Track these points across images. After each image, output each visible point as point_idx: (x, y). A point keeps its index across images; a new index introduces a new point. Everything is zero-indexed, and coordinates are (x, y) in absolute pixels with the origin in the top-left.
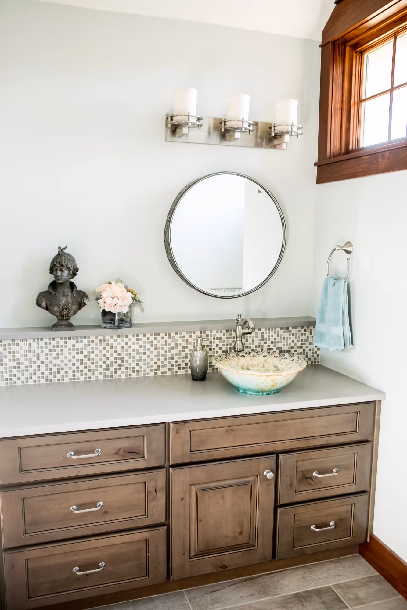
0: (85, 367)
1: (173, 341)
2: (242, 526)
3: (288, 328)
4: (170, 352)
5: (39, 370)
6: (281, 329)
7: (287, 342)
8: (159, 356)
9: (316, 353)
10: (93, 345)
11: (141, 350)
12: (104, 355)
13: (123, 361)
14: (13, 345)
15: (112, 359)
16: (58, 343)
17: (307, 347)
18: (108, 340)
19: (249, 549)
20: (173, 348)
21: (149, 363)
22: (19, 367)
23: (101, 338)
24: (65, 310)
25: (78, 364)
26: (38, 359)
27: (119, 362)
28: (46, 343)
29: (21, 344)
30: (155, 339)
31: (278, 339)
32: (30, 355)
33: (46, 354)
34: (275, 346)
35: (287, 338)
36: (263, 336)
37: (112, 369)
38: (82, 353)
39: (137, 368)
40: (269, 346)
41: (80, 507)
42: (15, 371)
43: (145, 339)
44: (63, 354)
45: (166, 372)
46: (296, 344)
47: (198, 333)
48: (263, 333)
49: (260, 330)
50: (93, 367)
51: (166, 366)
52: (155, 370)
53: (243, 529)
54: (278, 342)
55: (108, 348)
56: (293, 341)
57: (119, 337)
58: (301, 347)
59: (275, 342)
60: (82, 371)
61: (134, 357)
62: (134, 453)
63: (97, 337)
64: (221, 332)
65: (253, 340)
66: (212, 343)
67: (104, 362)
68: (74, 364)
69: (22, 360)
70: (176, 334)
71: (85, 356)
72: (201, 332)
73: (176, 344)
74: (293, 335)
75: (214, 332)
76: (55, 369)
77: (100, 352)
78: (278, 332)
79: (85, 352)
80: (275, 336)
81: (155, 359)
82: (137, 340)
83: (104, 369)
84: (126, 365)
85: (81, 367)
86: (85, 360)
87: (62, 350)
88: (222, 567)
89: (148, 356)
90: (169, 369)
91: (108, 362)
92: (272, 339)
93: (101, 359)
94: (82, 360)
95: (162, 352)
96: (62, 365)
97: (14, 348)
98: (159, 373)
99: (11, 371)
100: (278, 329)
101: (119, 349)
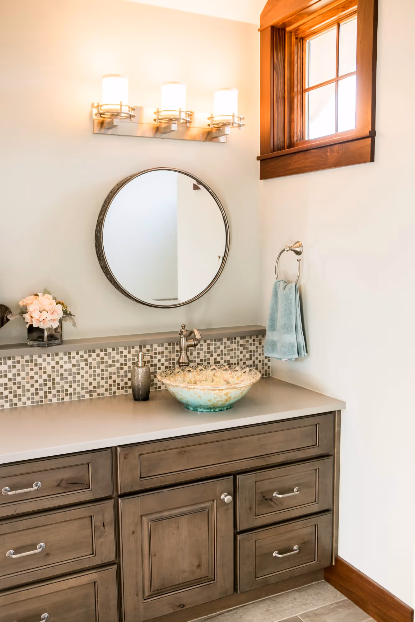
0: (11, 392)
1: (110, 358)
2: (199, 557)
3: (235, 339)
4: (107, 370)
6: (228, 339)
7: (235, 353)
8: (95, 375)
9: (266, 364)
10: (18, 366)
11: (74, 370)
12: (32, 378)
13: (54, 384)
15: (41, 381)
17: (257, 358)
18: (36, 360)
19: (209, 583)
20: (110, 366)
21: (83, 384)
23: (27, 358)
27: (50, 384)
30: (90, 356)
31: (225, 351)
34: (222, 359)
35: (235, 349)
36: (208, 349)
37: (41, 393)
38: (6, 376)
39: (71, 390)
40: (215, 359)
41: (17, 551)
43: (78, 357)
45: (103, 394)
46: (244, 356)
47: (137, 348)
48: (208, 345)
49: (205, 341)
50: (19, 392)
51: (103, 386)
52: (91, 391)
53: (201, 561)
54: (225, 354)
55: (36, 369)
56: (241, 353)
57: (48, 356)
58: (251, 359)
59: (222, 355)
60: (7, 397)
61: (66, 378)
62: (78, 484)
63: (23, 357)
64: (163, 345)
65: (198, 353)
66: (153, 358)
67: (32, 386)
70: (113, 350)
71: (10, 380)
72: (141, 347)
73: (114, 361)
74: (241, 345)
75: (155, 346)
77: (28, 374)
78: (225, 343)
79: (10, 375)
80: (222, 347)
81: (91, 380)
82: (69, 358)
83: (32, 394)
84: (58, 387)
85: (6, 393)
86: (10, 384)
88: (180, 606)
89: (83, 377)
90: (107, 390)
91: (37, 386)
92: (219, 351)
93: (28, 382)
94: (6, 384)
95: (98, 371)
98: (95, 395)
100: (225, 340)
101: (49, 369)
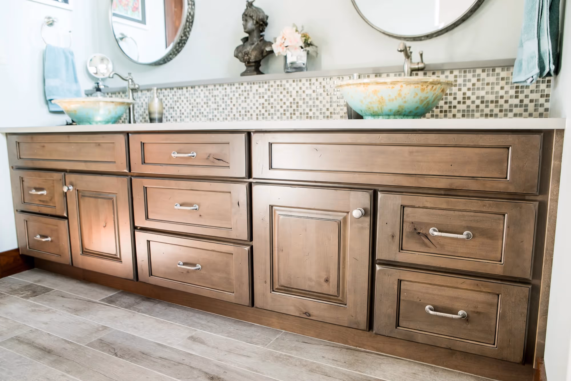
0: (266, 111)
2: (328, 272)
3: (494, 70)
5: (232, 112)
6: (483, 71)
7: (492, 88)
8: (331, 102)
9: (542, 105)
10: (272, 89)
11: (314, 95)
12: (281, 100)
13: (297, 107)
14: (215, 90)
15: (288, 104)
16: (245, 87)
17: (527, 96)
18: (284, 85)
19: (338, 305)
21: (321, 109)
22: (218, 109)
23: (278, 82)
24: (246, 56)
25: (260, 108)
26: (231, 102)
27: (294, 106)
28: (237, 88)
29: (220, 88)
31: (479, 85)
32: (226, 98)
33: (237, 98)
34: (473, 94)
35: (493, 84)
38: (263, 97)
40: (464, 94)
42: (216, 112)
43: (317, 84)
44: (248, 98)
46: (507, 92)
50: (272, 111)
53: (329, 276)
54: (478, 89)
55: (285, 92)
56: (502, 88)
57: (294, 81)
58: (517, 97)
59: (474, 89)
60: (263, 114)
61: (307, 102)
62: (221, 161)
63: (275, 82)
67: (281, 107)
68: (257, 108)
69: (220, 102)
71: (266, 100)
74: (503, 79)
76: (243, 112)
77: (278, 96)
78: (479, 75)
79: (266, 97)
80: (474, 80)
81: (328, 106)
82: (310, 84)
84: (301, 110)
85: (263, 111)
86: (266, 104)
87: (248, 94)
88: (305, 313)
89: (321, 102)
91: (285, 107)
92: (469, 85)
93: (278, 104)
94: (263, 104)
96: (248, 109)
97: (215, 93)
99: (213, 112)
100: (479, 71)
101: (294, 93)
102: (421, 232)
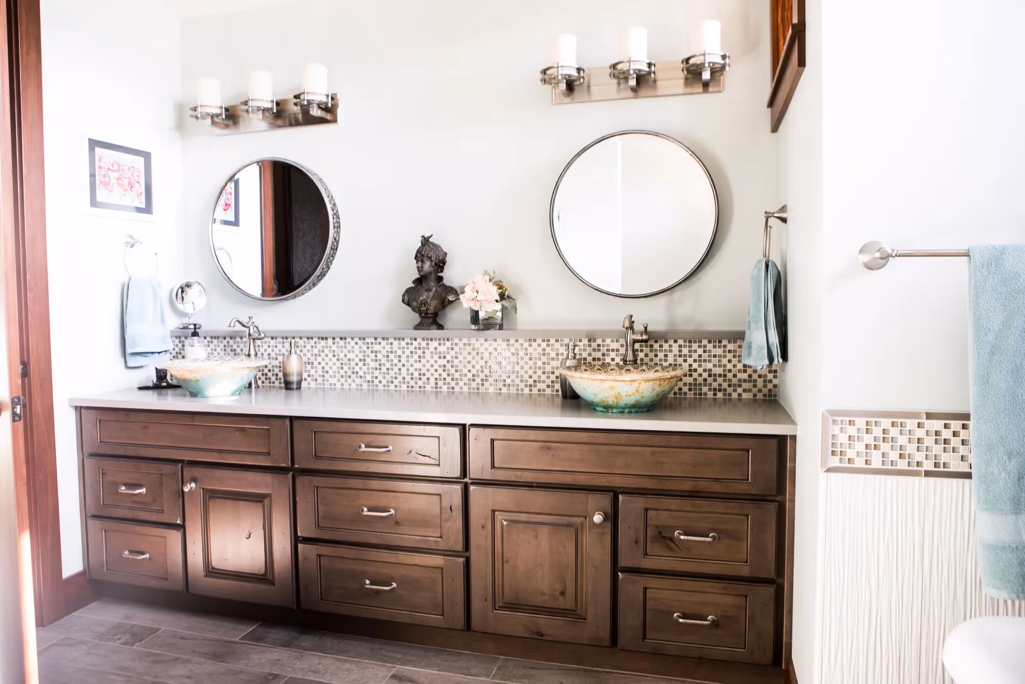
0: (448, 375)
1: (553, 350)
2: (563, 582)
3: (720, 342)
4: (549, 364)
5: (400, 374)
6: (710, 342)
7: (720, 361)
8: (535, 368)
9: (770, 381)
10: (457, 349)
11: (514, 359)
12: (469, 362)
13: (491, 372)
14: (376, 344)
15: (478, 367)
16: (420, 344)
17: (755, 371)
18: (474, 344)
19: (578, 620)
20: (553, 359)
21: (522, 376)
22: (380, 369)
23: (465, 341)
24: (423, 305)
25: (440, 370)
26: (400, 361)
27: (487, 371)
28: (407, 344)
29: (384, 343)
30: (530, 345)
31: (705, 356)
32: (392, 356)
33: (408, 357)
34: (700, 366)
35: (720, 356)
36: (680, 351)
37: (478, 380)
38: (444, 357)
39: (508, 381)
40: (690, 365)
42: (376, 373)
43: (517, 345)
44: (424, 357)
45: (544, 390)
46: (734, 366)
47: (585, 341)
48: (680, 346)
49: (676, 341)
51: (544, 382)
52: (531, 386)
53: (565, 589)
54: (705, 361)
55: (474, 353)
56: (730, 361)
57: (486, 341)
58: (745, 371)
59: (700, 361)
60: (445, 379)
61: (505, 367)
63: (461, 340)
64: (618, 341)
65: (666, 356)
66: (605, 356)
67: (469, 371)
68: (436, 370)
69: (384, 361)
70: (557, 341)
71: (448, 362)
72: (589, 341)
73: (557, 354)
74: (730, 351)
75: (608, 341)
76: (416, 375)
77: (465, 358)
78: (705, 346)
79: (448, 357)
80: (700, 351)
81: (531, 372)
82: (508, 345)
83: (469, 380)
84: (495, 376)
85: (444, 375)
86: (448, 366)
87: (424, 353)
88: (537, 633)
89: (522, 368)
90: (548, 386)
91: (474, 371)
92: (695, 356)
93: (465, 367)
94: (444, 366)
95: (539, 364)
96: (424, 371)
97: (376, 347)
98: (535, 391)
99: (373, 373)
100: (705, 342)
101: (486, 355)
102: (666, 535)
